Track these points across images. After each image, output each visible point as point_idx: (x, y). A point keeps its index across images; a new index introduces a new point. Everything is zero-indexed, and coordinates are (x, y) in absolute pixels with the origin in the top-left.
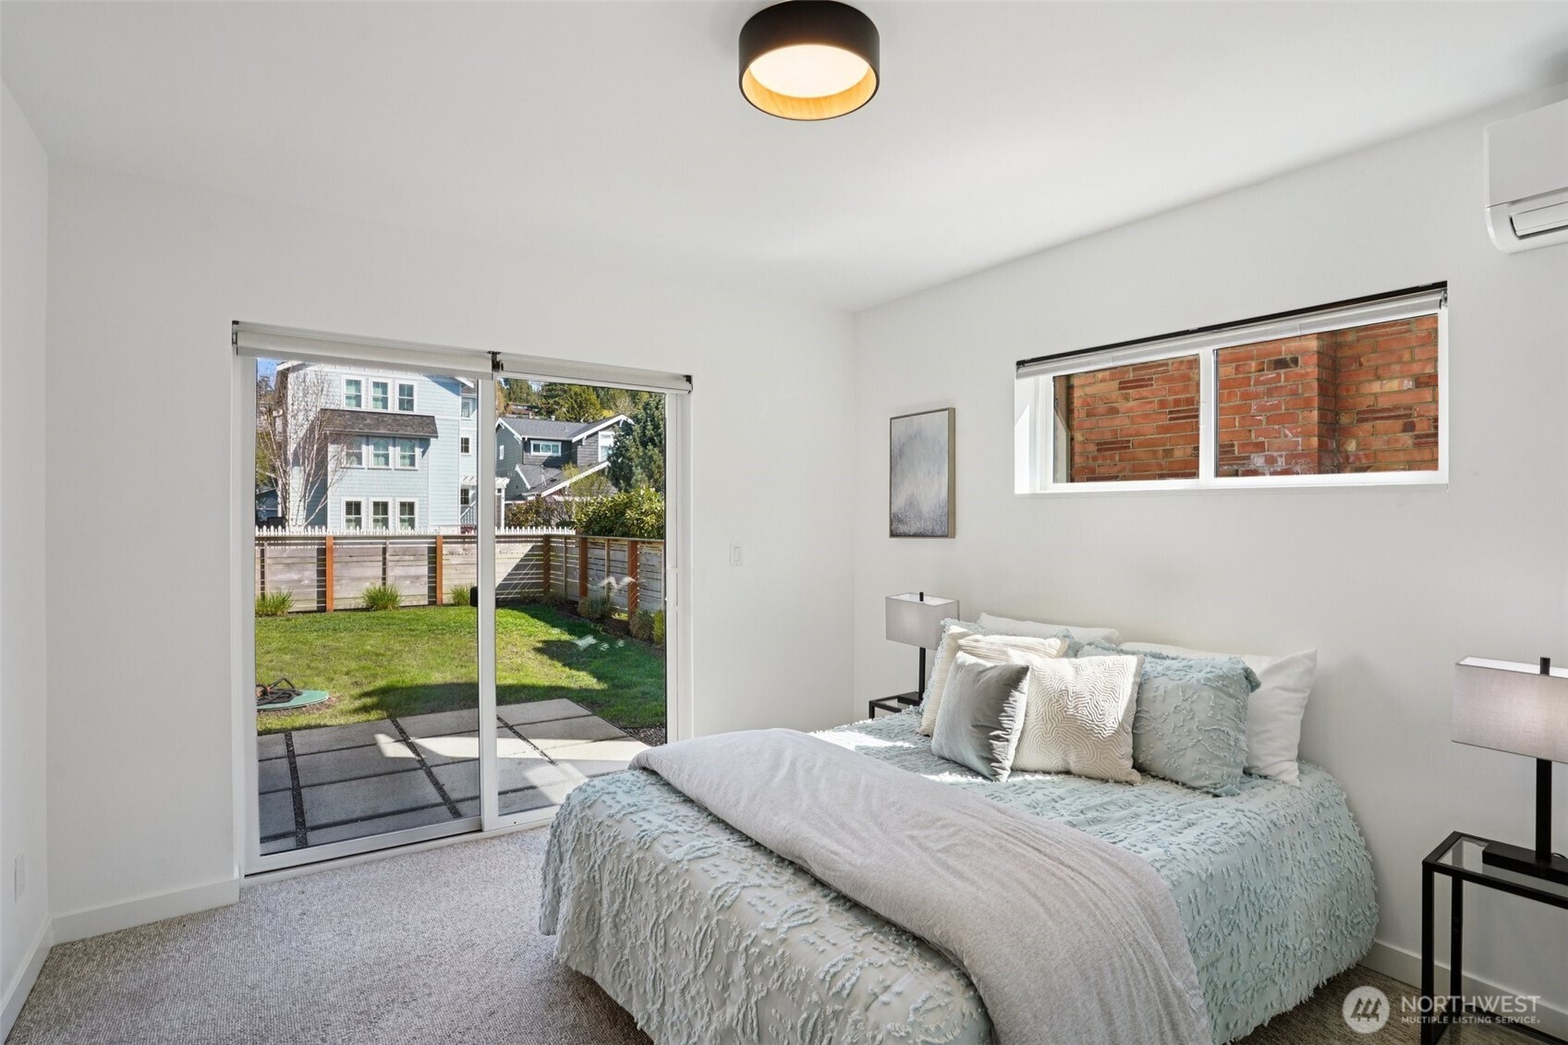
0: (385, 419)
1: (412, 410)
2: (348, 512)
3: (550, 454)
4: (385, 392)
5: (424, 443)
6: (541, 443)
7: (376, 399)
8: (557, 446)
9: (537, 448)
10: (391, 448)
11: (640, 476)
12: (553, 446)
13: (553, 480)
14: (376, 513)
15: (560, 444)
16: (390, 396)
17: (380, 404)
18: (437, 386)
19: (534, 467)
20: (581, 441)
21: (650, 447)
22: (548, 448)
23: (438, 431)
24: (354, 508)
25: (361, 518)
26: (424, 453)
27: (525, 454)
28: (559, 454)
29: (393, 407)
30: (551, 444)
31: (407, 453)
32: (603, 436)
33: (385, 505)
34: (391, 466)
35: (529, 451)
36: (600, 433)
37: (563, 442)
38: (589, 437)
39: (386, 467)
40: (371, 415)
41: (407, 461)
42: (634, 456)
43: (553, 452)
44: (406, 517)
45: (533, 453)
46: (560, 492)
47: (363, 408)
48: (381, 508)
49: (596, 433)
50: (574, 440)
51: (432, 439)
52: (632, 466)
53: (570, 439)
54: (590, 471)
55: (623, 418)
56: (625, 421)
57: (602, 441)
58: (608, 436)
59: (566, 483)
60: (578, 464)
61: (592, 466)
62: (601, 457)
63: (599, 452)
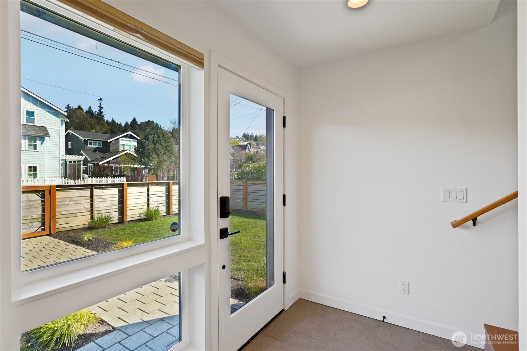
1: (34, 123)
3: (97, 146)
5: (42, 139)
6: (93, 142)
8: (100, 143)
9: (91, 144)
11: (154, 156)
12: (99, 143)
13: (103, 157)
15: (101, 142)
18: (48, 113)
19: (90, 152)
20: (112, 141)
21: (157, 145)
22: (95, 144)
23: (50, 134)
26: (42, 143)
27: (85, 146)
28: (101, 147)
29: (23, 121)
30: (97, 142)
31: (32, 143)
35: (88, 145)
36: (120, 139)
37: (103, 142)
38: (115, 140)
41: (32, 147)
42: (150, 148)
43: (99, 146)
44: (32, 173)
45: (89, 146)
49: (119, 139)
50: (109, 141)
51: (46, 137)
52: (150, 152)
53: (107, 140)
54: (121, 154)
55: (130, 133)
56: (131, 134)
57: (121, 142)
58: (124, 140)
59: (111, 159)
60: (111, 151)
61: (118, 152)
62: (121, 149)
63: (120, 146)
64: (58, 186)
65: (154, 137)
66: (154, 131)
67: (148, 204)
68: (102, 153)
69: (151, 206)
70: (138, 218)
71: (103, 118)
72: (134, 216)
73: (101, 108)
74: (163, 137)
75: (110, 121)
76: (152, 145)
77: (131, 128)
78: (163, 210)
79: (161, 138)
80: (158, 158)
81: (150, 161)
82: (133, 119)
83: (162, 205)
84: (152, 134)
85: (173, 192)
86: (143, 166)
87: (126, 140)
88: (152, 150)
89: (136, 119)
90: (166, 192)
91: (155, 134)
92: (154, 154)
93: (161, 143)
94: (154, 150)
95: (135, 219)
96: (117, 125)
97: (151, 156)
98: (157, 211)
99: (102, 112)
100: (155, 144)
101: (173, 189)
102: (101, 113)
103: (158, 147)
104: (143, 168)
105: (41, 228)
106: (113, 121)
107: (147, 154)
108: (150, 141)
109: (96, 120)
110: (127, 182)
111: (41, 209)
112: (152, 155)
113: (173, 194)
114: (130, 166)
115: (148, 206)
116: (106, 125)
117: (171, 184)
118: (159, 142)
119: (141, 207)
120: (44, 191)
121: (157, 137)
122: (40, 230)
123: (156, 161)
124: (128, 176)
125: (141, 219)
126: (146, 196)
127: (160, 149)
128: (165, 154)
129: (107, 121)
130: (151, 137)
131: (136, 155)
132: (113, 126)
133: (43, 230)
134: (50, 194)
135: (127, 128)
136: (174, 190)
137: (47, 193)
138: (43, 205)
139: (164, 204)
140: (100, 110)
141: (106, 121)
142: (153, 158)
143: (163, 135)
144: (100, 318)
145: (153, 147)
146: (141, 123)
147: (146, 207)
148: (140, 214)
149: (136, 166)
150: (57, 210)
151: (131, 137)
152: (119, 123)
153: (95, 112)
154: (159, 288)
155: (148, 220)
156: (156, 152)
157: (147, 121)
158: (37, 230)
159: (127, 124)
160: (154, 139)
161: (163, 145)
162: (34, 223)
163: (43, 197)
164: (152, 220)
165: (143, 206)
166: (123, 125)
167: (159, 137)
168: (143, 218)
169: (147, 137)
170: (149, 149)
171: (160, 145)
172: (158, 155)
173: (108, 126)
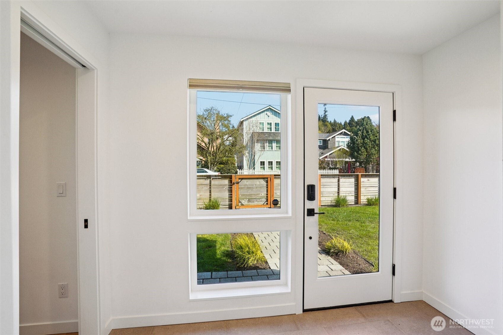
0: (271, 134)
1: (279, 131)
2: (261, 165)
4: (271, 126)
7: (268, 128)
8: (321, 141)
10: (273, 144)
11: (363, 150)
13: (322, 153)
14: (269, 165)
15: (322, 141)
16: (272, 127)
17: (269, 130)
20: (329, 139)
21: (366, 139)
24: (263, 163)
25: (264, 167)
28: (322, 144)
29: (273, 130)
31: (278, 145)
32: (337, 137)
33: (272, 162)
34: (273, 150)
36: (336, 136)
37: (323, 140)
38: (332, 138)
39: (272, 150)
40: (267, 133)
41: (278, 148)
42: (360, 143)
43: (320, 143)
44: (278, 166)
46: (326, 157)
47: (265, 131)
48: (271, 163)
49: (335, 136)
50: (327, 139)
52: (359, 147)
53: (326, 139)
54: (336, 150)
55: (344, 130)
56: (345, 132)
57: (337, 139)
58: (339, 137)
59: (328, 154)
60: (329, 148)
61: (335, 148)
62: (336, 145)
63: (336, 142)
64: (275, 175)
65: (363, 132)
66: (363, 127)
67: (338, 193)
68: (322, 149)
69: (340, 195)
70: (329, 204)
71: (327, 120)
72: (327, 202)
73: (326, 111)
74: (371, 131)
75: (333, 121)
76: (361, 140)
77: (349, 126)
78: (351, 199)
79: (370, 133)
80: (367, 152)
81: (359, 155)
82: (351, 117)
83: (351, 195)
84: (361, 129)
85: (362, 183)
86: (354, 160)
87: (341, 137)
88: (362, 144)
89: (354, 117)
90: (355, 183)
91: (363, 130)
92: (363, 148)
93: (369, 138)
94: (363, 144)
95: (327, 204)
96: (338, 125)
97: (361, 151)
98: (345, 200)
99: (327, 115)
100: (364, 139)
101: (361, 181)
102: (325, 116)
103: (366, 142)
104: (353, 161)
105: (266, 202)
106: (335, 121)
107: (356, 149)
108: (359, 137)
109: (322, 123)
110: (339, 173)
111: (266, 190)
112: (361, 149)
113: (362, 186)
114: (342, 159)
115: (338, 195)
116: (329, 126)
117: (360, 176)
118: (368, 137)
119: (332, 195)
120: (267, 178)
121: (366, 132)
122: (265, 204)
123: (365, 154)
124: (341, 168)
125: (332, 205)
126: (337, 186)
127: (368, 143)
128: (374, 148)
129: (331, 121)
130: (360, 133)
131: (347, 149)
132: (334, 125)
133: (267, 204)
134: (271, 181)
135: (346, 126)
136: (363, 182)
137: (269, 179)
138: (267, 188)
139: (353, 194)
140: (325, 113)
141: (329, 122)
142: (362, 152)
143: (372, 130)
144: (266, 260)
145: (362, 142)
146: (357, 120)
147: (337, 195)
148: (331, 201)
149: (347, 160)
150: (274, 191)
151: (345, 134)
152: (339, 123)
153: (321, 115)
154: (321, 259)
155: (337, 207)
156: (364, 147)
157: (363, 117)
158: (264, 203)
159: (346, 122)
160: (362, 134)
161: (371, 140)
162: (263, 199)
163: (267, 182)
164: (340, 207)
165: (334, 194)
166: (343, 124)
167: (367, 132)
168: (333, 204)
169: (356, 133)
170: (358, 144)
171: (369, 139)
172: (366, 149)
173: (331, 126)
